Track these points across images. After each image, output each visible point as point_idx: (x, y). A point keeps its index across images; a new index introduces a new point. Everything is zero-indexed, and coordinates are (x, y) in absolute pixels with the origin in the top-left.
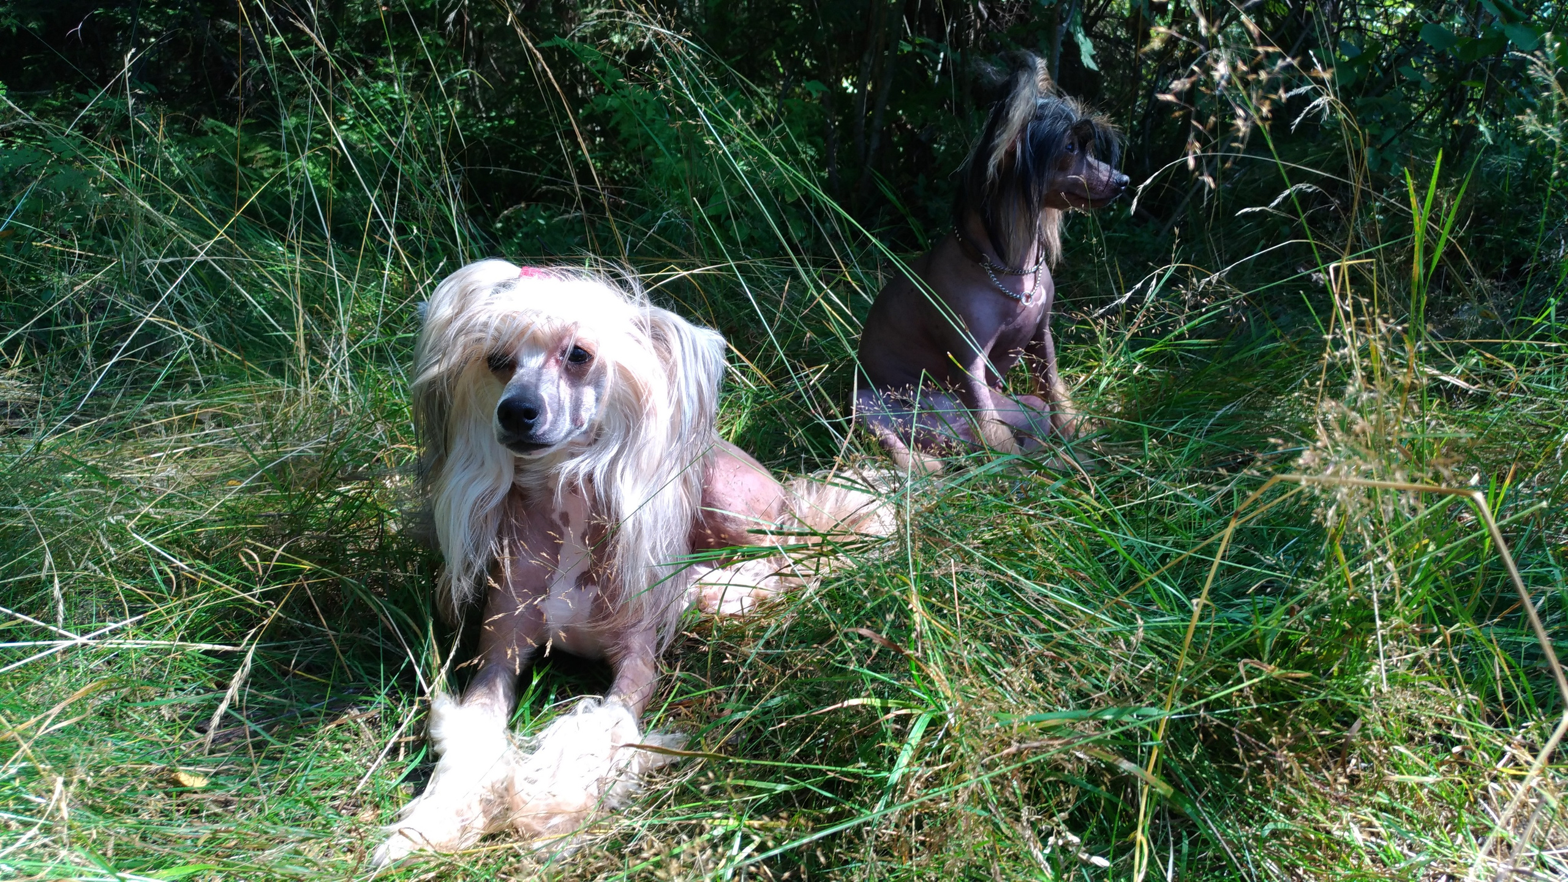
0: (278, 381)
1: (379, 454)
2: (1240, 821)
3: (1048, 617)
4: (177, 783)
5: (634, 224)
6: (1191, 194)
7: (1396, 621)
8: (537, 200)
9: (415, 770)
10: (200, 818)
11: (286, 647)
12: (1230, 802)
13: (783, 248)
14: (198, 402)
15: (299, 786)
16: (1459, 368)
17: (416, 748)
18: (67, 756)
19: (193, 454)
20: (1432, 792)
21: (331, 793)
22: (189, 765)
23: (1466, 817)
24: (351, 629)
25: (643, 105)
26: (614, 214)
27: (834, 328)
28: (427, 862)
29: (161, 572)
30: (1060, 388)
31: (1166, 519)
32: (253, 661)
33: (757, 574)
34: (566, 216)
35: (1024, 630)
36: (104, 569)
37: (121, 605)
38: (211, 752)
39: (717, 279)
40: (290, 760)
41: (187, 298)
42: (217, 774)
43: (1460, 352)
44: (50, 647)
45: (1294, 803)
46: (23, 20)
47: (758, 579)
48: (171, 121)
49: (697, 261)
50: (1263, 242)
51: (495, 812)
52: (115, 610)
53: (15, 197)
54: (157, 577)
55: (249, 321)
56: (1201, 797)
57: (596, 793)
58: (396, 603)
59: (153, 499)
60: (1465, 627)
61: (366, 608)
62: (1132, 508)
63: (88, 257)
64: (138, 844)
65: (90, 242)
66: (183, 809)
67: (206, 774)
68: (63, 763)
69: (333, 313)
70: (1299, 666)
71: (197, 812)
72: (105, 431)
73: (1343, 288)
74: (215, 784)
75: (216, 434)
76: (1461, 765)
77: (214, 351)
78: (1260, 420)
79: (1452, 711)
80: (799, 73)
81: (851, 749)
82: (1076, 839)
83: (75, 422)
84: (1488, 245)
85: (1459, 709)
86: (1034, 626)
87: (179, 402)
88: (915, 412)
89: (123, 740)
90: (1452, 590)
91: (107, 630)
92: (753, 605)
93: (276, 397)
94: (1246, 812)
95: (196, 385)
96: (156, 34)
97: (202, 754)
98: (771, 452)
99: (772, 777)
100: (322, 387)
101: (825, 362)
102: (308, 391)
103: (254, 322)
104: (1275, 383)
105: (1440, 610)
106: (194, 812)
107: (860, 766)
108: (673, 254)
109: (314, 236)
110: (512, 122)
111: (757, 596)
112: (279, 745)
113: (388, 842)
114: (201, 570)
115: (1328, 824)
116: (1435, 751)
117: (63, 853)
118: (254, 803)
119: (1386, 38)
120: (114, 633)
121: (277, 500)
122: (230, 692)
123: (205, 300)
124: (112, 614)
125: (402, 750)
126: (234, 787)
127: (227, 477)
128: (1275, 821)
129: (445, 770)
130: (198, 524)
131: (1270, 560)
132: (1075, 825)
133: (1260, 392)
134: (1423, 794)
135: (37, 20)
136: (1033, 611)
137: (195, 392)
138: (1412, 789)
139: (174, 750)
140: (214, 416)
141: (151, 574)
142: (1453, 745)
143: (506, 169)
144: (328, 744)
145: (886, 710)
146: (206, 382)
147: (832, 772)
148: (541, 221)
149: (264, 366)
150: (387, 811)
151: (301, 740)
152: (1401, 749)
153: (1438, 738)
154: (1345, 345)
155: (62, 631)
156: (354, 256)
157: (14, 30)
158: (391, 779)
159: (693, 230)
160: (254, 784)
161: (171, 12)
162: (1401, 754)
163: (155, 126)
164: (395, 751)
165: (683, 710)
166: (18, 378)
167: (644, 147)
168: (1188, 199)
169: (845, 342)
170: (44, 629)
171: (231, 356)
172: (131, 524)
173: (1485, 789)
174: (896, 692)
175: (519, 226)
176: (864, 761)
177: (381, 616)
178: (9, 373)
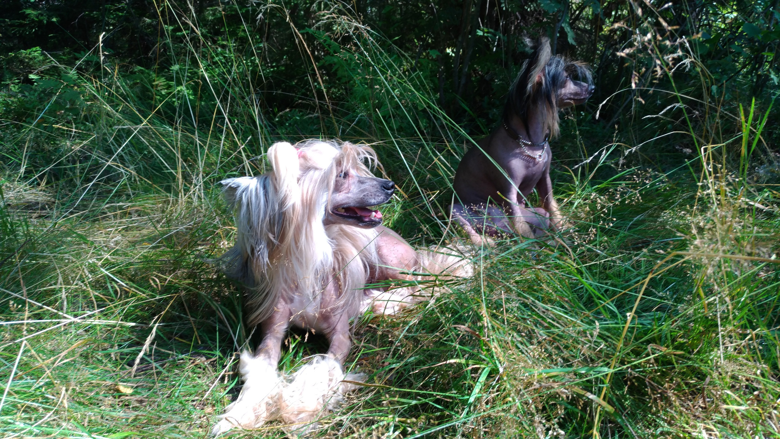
0: (168, 194)
1: (218, 231)
2: (644, 426)
3: (549, 320)
4: (118, 391)
5: (343, 120)
6: (622, 108)
7: (730, 328)
8: (295, 107)
9: (232, 389)
10: (129, 408)
11: (170, 325)
12: (640, 417)
13: (416, 132)
14: (130, 204)
15: (176, 394)
16: (759, 198)
17: (233, 377)
18: (66, 376)
19: (127, 229)
20: (743, 414)
21: (192, 398)
22: (124, 382)
23: (760, 428)
24: (202, 317)
25: (349, 61)
26: (334, 115)
27: (441, 173)
28: (239, 434)
29: (112, 287)
30: (554, 204)
31: (607, 272)
32: (156, 332)
33: (402, 295)
34: (311, 116)
35: (536, 326)
36: (86, 285)
37: (93, 303)
38: (135, 376)
39: (384, 148)
40: (172, 381)
41: (125, 153)
42: (137, 387)
43: (760, 190)
44: (58, 323)
45: (672, 418)
46: (50, 17)
47: (402, 298)
48: (121, 67)
49: (374, 139)
50: (658, 133)
51: (273, 410)
52: (90, 305)
53: (46, 103)
54: (111, 290)
55: (154, 165)
56: (625, 413)
57: (322, 402)
58: (224, 305)
59: (110, 252)
60: (762, 330)
61: (210, 307)
62: (590, 266)
63: (79, 133)
64: (99, 421)
65: (80, 125)
66: (121, 404)
67: (132, 387)
68: (65, 379)
69: (195, 161)
70: (676, 348)
71: (128, 405)
72: (86, 218)
73: (708, 159)
74: (136, 392)
75: (138, 220)
76: (758, 401)
77: (137, 179)
78: (655, 222)
79: (755, 374)
80: (425, 47)
81: (448, 383)
82: (563, 432)
83: (72, 213)
84: (774, 136)
85: (759, 372)
86: (541, 324)
87: (121, 204)
88: (485, 217)
89: (93, 369)
90: (756, 312)
91: (85, 315)
92: (399, 310)
93: (167, 202)
94: (647, 421)
95: (128, 196)
96: (113, 25)
97: (130, 377)
98: (409, 234)
99: (409, 397)
100: (189, 198)
101: (437, 190)
102: (183, 199)
103: (157, 165)
104: (664, 204)
105: (750, 322)
106: (126, 405)
107: (453, 393)
108: (362, 135)
109: (187, 124)
110: (283, 68)
111: (402, 306)
112: (167, 374)
113: (219, 423)
114: (131, 287)
115: (690, 430)
116: (745, 394)
117: (64, 424)
118: (154, 402)
119: (723, 30)
120: (90, 317)
121: (168, 253)
122: (144, 347)
123: (133, 154)
124: (88, 307)
125: (226, 378)
126: (145, 394)
127: (143, 241)
128: (663, 427)
129: (248, 389)
130: (131, 264)
131: (661, 294)
132: (562, 426)
133: (656, 209)
134: (738, 415)
135: (56, 17)
136: (541, 317)
137: (128, 199)
138: (733, 413)
139: (116, 375)
140: (137, 211)
141: (107, 288)
142: (754, 391)
143: (279, 92)
144: (190, 374)
145: (468, 365)
146: (133, 194)
147: (439, 395)
148: (298, 118)
149: (161, 187)
150: (219, 408)
151: (177, 371)
152: (729, 392)
153: (747, 387)
154: (709, 188)
155: (65, 315)
156: (206, 133)
157: (45, 22)
158: (220, 392)
159: (372, 123)
160: (155, 393)
161: (120, 14)
162: (728, 394)
163: (113, 70)
164: (223, 379)
165: (364, 362)
166: (44, 191)
167: (349, 82)
168: (620, 110)
169: (447, 180)
170: (57, 314)
171: (145, 182)
172: (100, 263)
173: (770, 413)
174: (472, 356)
175: (287, 120)
176: (455, 390)
177: (217, 312)
178: (40, 188)
